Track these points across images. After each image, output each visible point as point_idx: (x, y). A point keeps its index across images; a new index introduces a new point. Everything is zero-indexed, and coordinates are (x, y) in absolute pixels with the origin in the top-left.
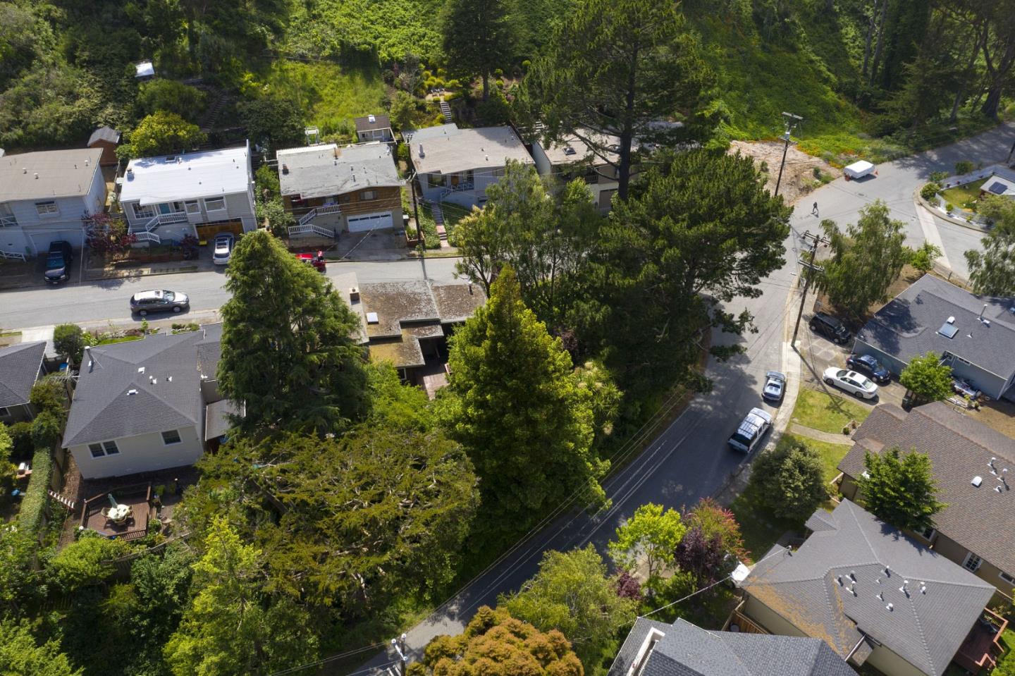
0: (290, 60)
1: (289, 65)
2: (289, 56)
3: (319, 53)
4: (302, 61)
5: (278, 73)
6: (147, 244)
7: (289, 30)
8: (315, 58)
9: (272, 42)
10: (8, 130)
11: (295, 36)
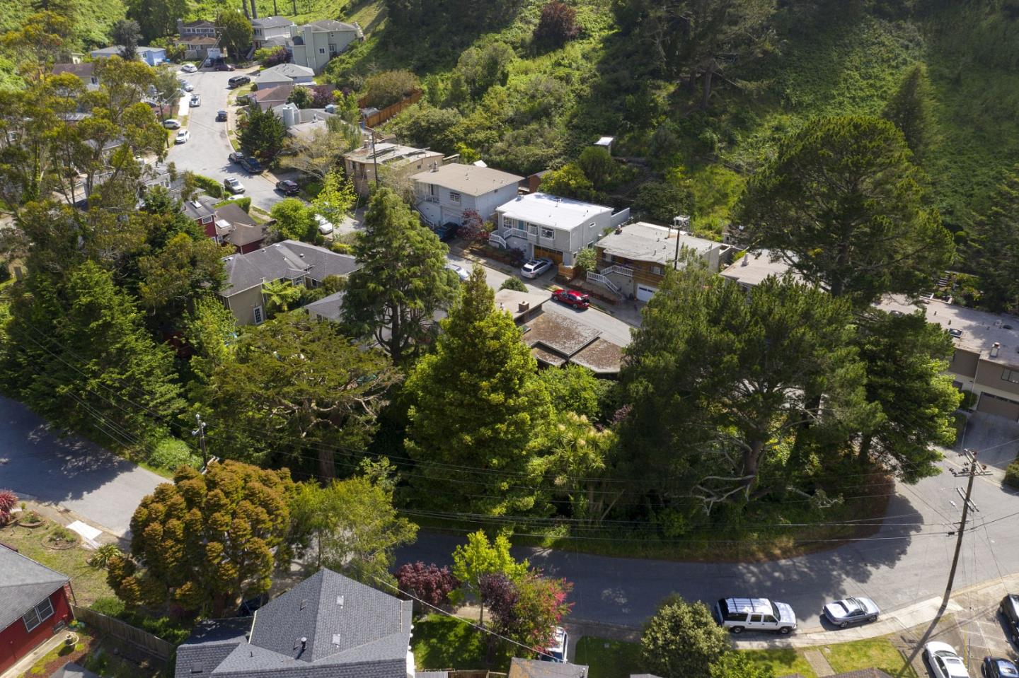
0: (725, 166)
1: (722, 170)
2: (727, 164)
3: (754, 168)
4: (735, 170)
5: (708, 173)
6: (498, 246)
7: (742, 144)
8: (748, 171)
9: (720, 149)
10: (498, 155)
11: (745, 150)
